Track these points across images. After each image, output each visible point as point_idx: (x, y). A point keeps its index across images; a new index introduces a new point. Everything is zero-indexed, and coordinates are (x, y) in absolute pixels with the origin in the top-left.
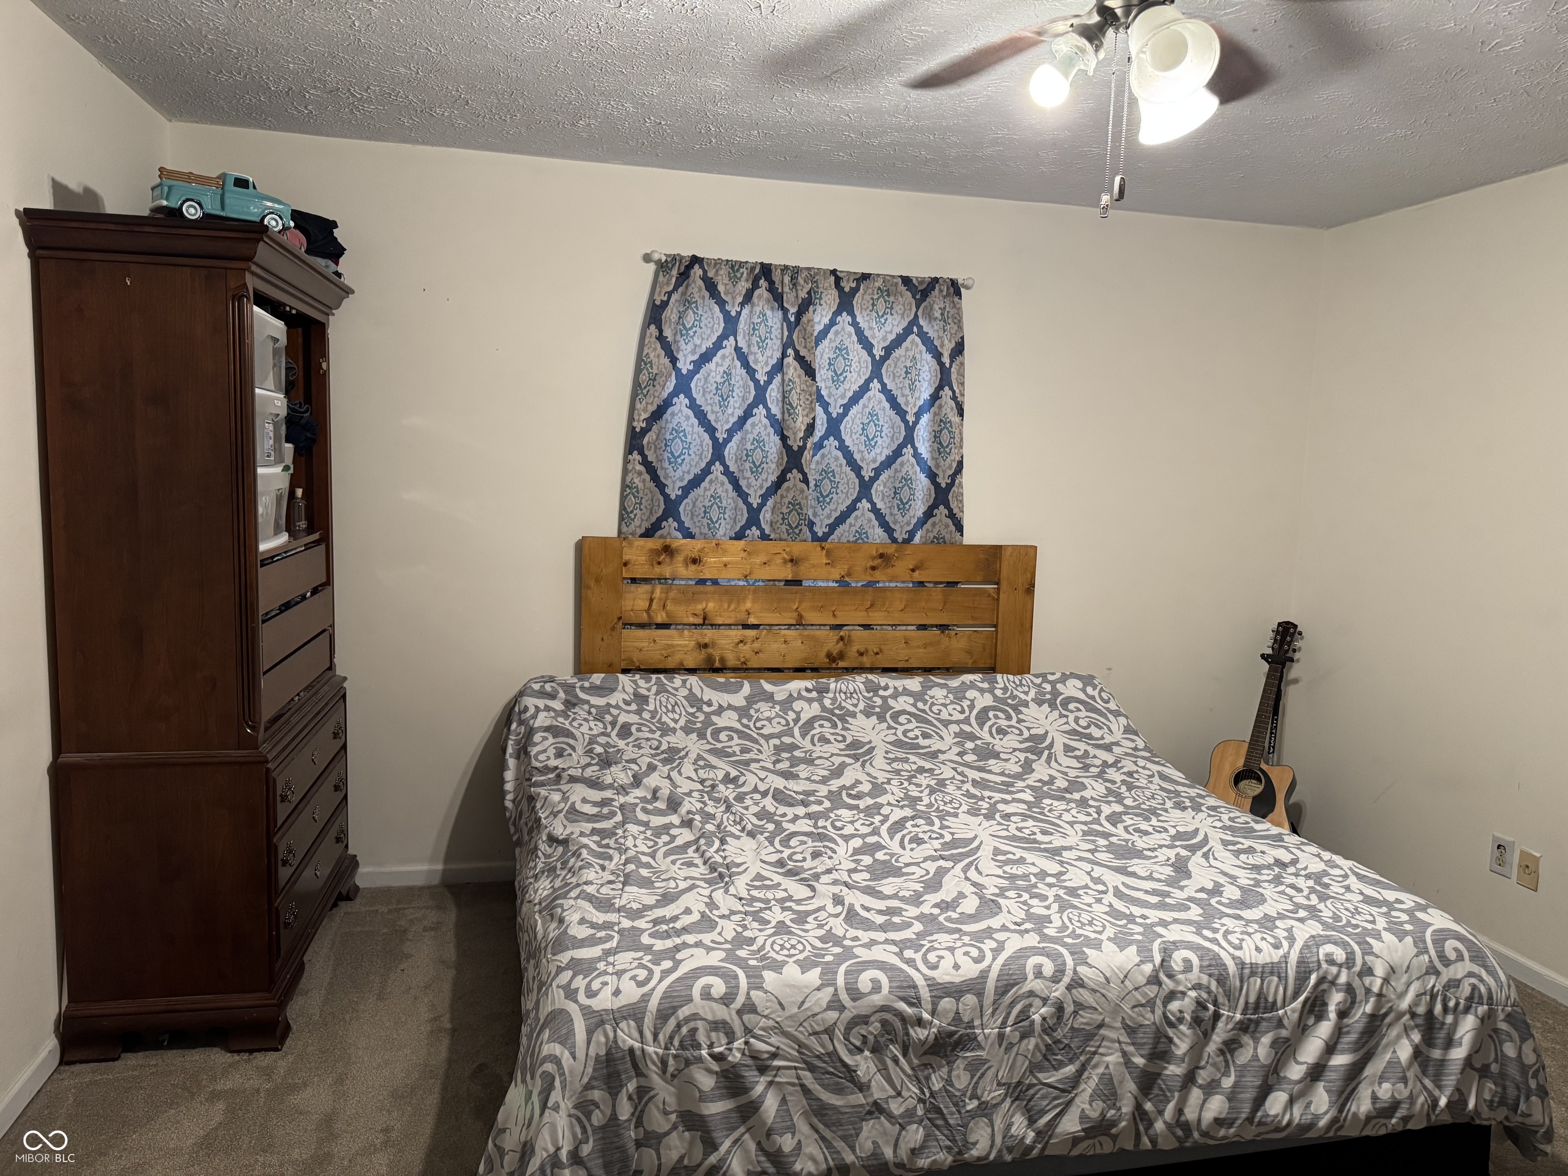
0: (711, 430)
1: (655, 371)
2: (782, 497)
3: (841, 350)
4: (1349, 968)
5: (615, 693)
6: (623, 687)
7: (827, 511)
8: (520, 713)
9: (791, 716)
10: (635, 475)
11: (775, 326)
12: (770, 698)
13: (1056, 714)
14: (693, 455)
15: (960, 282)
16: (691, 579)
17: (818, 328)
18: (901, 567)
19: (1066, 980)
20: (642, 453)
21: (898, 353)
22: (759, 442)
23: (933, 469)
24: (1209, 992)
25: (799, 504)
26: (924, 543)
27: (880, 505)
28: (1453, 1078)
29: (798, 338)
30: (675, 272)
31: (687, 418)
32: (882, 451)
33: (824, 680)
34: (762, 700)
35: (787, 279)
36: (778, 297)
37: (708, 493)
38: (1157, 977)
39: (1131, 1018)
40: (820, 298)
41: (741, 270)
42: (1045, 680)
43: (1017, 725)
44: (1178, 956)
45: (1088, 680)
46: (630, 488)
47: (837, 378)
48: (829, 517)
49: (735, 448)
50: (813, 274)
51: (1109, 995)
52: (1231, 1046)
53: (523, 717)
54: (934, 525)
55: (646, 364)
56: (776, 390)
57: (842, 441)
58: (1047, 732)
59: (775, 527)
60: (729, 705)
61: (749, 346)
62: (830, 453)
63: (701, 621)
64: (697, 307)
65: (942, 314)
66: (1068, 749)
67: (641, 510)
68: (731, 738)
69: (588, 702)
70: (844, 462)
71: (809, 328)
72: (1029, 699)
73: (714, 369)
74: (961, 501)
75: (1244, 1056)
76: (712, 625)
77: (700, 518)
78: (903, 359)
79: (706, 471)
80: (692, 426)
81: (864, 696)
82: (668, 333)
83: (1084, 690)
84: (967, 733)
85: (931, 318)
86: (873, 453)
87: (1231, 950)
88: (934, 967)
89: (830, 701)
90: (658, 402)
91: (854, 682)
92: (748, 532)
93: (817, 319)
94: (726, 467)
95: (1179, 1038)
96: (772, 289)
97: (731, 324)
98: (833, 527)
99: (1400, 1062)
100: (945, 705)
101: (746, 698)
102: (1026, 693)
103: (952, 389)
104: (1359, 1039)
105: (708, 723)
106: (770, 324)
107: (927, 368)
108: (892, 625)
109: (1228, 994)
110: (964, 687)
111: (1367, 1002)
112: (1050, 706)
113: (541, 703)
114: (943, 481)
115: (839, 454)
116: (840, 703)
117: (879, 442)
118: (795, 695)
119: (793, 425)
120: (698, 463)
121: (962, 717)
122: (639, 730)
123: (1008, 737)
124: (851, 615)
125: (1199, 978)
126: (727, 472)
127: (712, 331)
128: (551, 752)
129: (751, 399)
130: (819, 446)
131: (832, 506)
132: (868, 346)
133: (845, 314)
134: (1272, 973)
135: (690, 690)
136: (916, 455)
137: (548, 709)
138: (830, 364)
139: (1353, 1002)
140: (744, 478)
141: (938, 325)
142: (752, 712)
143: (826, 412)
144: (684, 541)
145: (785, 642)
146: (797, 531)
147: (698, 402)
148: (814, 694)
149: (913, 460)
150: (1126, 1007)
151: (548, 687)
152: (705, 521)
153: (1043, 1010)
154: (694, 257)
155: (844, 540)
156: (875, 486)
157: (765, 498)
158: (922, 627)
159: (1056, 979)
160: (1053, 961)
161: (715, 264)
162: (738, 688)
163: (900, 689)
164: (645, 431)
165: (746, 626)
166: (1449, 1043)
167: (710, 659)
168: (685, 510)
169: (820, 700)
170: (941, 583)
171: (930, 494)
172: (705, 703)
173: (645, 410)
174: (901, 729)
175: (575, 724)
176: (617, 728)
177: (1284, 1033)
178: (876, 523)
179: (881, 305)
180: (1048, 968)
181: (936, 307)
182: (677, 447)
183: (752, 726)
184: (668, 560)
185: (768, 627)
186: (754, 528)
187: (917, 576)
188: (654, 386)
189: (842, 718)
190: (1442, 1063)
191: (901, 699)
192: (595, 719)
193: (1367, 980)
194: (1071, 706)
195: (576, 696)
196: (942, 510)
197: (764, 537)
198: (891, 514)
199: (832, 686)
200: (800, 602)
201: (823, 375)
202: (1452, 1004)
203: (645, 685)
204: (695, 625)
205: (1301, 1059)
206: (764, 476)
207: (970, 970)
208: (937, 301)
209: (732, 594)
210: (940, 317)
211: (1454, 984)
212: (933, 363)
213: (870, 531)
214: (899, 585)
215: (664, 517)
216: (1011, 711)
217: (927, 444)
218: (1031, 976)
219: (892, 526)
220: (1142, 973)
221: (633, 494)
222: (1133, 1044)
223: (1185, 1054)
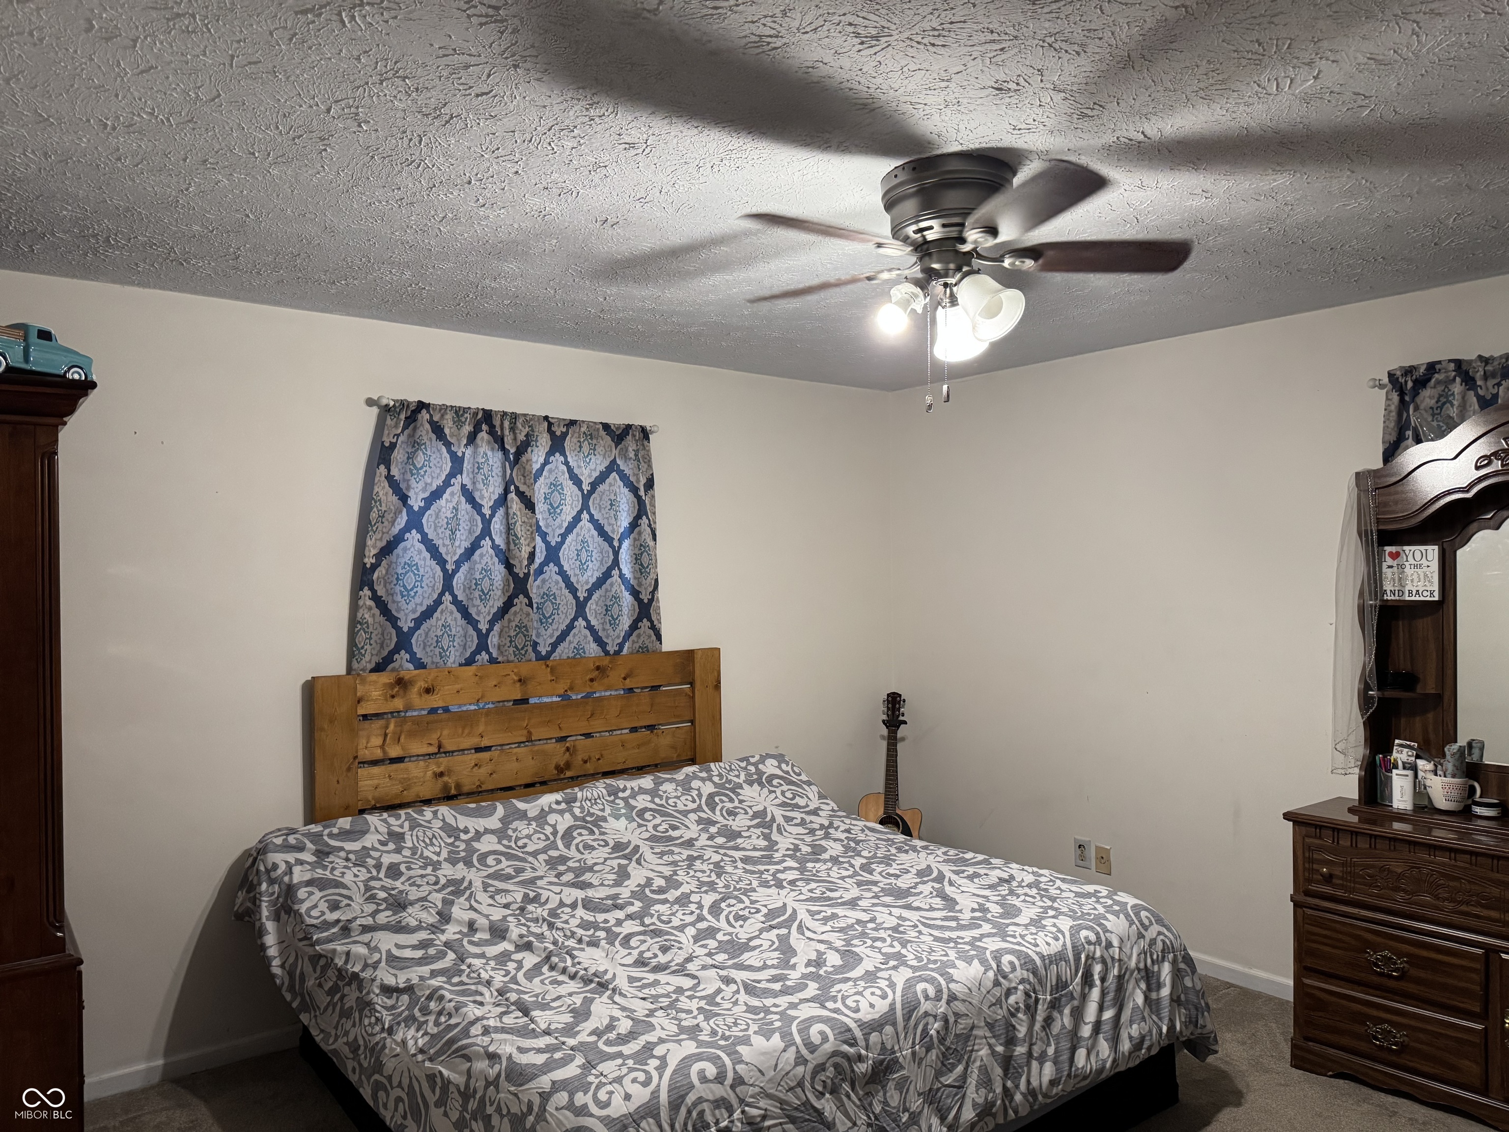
0: (442, 562)
1: (384, 509)
2: (510, 621)
3: (555, 486)
4: (1100, 945)
5: (367, 836)
6: (376, 828)
7: (550, 631)
8: (268, 871)
9: (548, 830)
10: (366, 611)
11: (496, 465)
12: (523, 815)
13: (765, 790)
14: (426, 587)
15: (648, 429)
16: (423, 709)
17: (536, 466)
18: (615, 676)
19: (945, 997)
20: (372, 589)
21: (602, 488)
22: (486, 571)
23: (636, 587)
24: (1030, 983)
25: (525, 626)
26: (632, 653)
27: (594, 622)
28: (1167, 1010)
29: (517, 475)
30: (403, 416)
31: (420, 552)
32: (593, 574)
33: (569, 791)
34: (517, 819)
35: (506, 424)
36: (499, 441)
37: (440, 623)
38: (997, 980)
39: (989, 1015)
40: (536, 441)
41: (466, 415)
42: (749, 763)
43: (740, 806)
44: (1006, 959)
45: (780, 759)
46: (361, 624)
47: (554, 511)
48: (551, 636)
49: (463, 578)
50: (528, 420)
51: (974, 1002)
52: (1048, 1021)
53: (274, 875)
54: (639, 636)
55: (376, 502)
56: (499, 523)
57: (560, 567)
58: (765, 808)
59: (503, 649)
60: (486, 829)
61: (474, 483)
62: (550, 577)
63: (436, 750)
64: (425, 448)
65: (636, 455)
66: (788, 819)
67: (371, 645)
68: (499, 862)
69: (342, 849)
70: (563, 585)
71: (528, 467)
72: (741, 781)
73: (445, 504)
74: (659, 614)
75: (1056, 1028)
76: (445, 753)
77: (432, 648)
78: (608, 493)
79: (438, 602)
80: (424, 559)
81: (607, 800)
82: (395, 471)
83: (779, 767)
84: (705, 819)
85: (626, 458)
86: (585, 576)
87: (1033, 948)
88: (857, 1010)
89: (579, 810)
90: (387, 538)
91: (597, 788)
92: (478, 657)
93: (534, 459)
94: (455, 597)
95: (1019, 1024)
96: (492, 432)
97: (457, 463)
98: (554, 646)
99: (1139, 1007)
100: (678, 798)
101: (500, 820)
102: (738, 776)
103: (648, 518)
104: (1115, 995)
105: (471, 851)
106: (491, 463)
107: (625, 499)
108: (609, 731)
109: (1040, 982)
110: (689, 778)
111: (1114, 967)
112: (759, 785)
113: (291, 857)
114: (645, 597)
115: (559, 578)
116: (589, 811)
117: (590, 566)
118: (547, 809)
119: (518, 554)
120: (430, 594)
121: (695, 806)
122: (409, 869)
123: (739, 817)
124: (575, 725)
125: (1022, 974)
126: (455, 601)
127: (441, 470)
128: (323, 906)
129: (478, 532)
130: (540, 571)
131: (555, 626)
132: (577, 482)
133: (557, 454)
134: (1061, 959)
135: (443, 820)
136: (621, 576)
137: (300, 862)
138: (545, 498)
139: (1107, 970)
140: (474, 606)
141: (632, 464)
142: (510, 832)
143: (544, 540)
144: (417, 672)
145: (517, 759)
146: (523, 652)
147: (430, 537)
148: (563, 806)
149: (619, 580)
150: (985, 1008)
151: (292, 840)
152: (437, 650)
153: (936, 1025)
154: (420, 402)
155: (564, 656)
156: (589, 605)
157: (492, 623)
158: (634, 730)
159: (938, 998)
160: (932, 984)
161: (440, 410)
162: (493, 811)
163: (636, 789)
164: (374, 567)
165: (478, 750)
166: (1159, 986)
167: (446, 787)
168: (417, 641)
169: (570, 810)
170: (646, 687)
171: (634, 610)
172: (462, 831)
173: (374, 547)
174: (650, 826)
175: (336, 873)
176: (383, 870)
177: (1076, 1003)
178: (591, 639)
179: (586, 447)
180: (931, 992)
181: (630, 449)
182: (410, 580)
183: (514, 846)
184: (401, 692)
185: (499, 748)
186: (484, 653)
187: (629, 683)
188: (382, 523)
189: (595, 823)
190: (1158, 1000)
191: (640, 798)
192: (355, 865)
193: (1111, 951)
194: (775, 782)
195: (328, 845)
196: (645, 623)
197: (493, 661)
198: (604, 629)
199: (579, 795)
200: (529, 719)
201: (541, 507)
202: (1155, 957)
203: (398, 822)
204: (429, 755)
205: (1087, 1021)
206: (491, 603)
207: (882, 1006)
208: (630, 444)
209: (466, 720)
210: (634, 457)
211: (1153, 942)
212: (630, 496)
213: (587, 647)
214: (613, 693)
215: (396, 650)
216: (731, 794)
217: (629, 566)
218: (922, 1000)
219: (605, 640)
220: (989, 979)
221: (364, 629)
222: (994, 1037)
223: (1025, 1036)
